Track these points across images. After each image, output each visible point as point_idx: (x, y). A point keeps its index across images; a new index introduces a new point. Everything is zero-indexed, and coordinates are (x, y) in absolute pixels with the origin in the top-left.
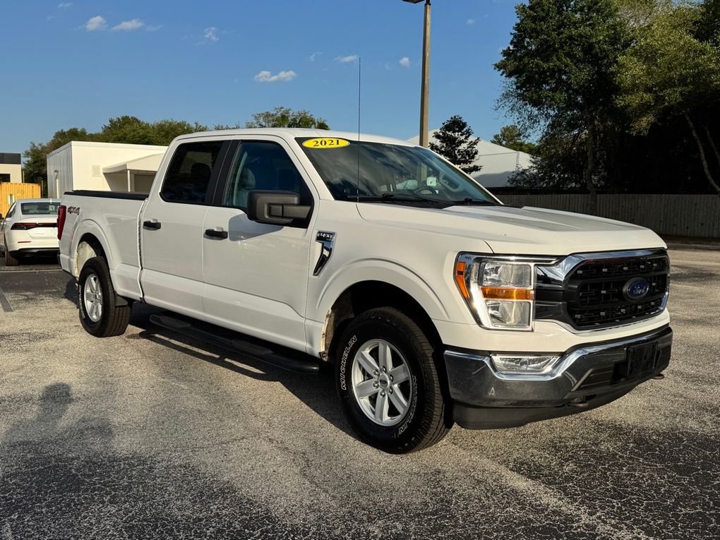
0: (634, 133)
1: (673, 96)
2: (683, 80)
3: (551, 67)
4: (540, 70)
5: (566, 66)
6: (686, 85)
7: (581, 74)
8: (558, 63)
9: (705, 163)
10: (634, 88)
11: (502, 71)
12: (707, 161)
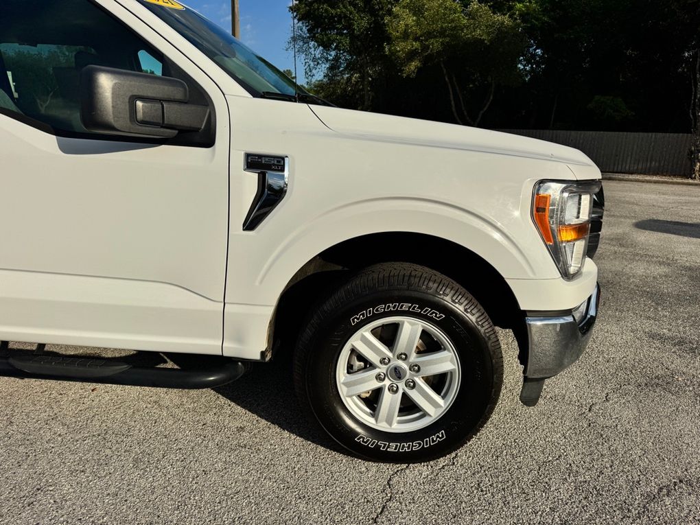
0: (405, 75)
1: (435, 45)
2: (442, 33)
3: (338, 13)
4: (329, 15)
5: (351, 13)
6: (445, 37)
7: (362, 22)
8: (344, 10)
9: (453, 102)
10: (405, 36)
11: (295, 14)
12: (454, 101)
